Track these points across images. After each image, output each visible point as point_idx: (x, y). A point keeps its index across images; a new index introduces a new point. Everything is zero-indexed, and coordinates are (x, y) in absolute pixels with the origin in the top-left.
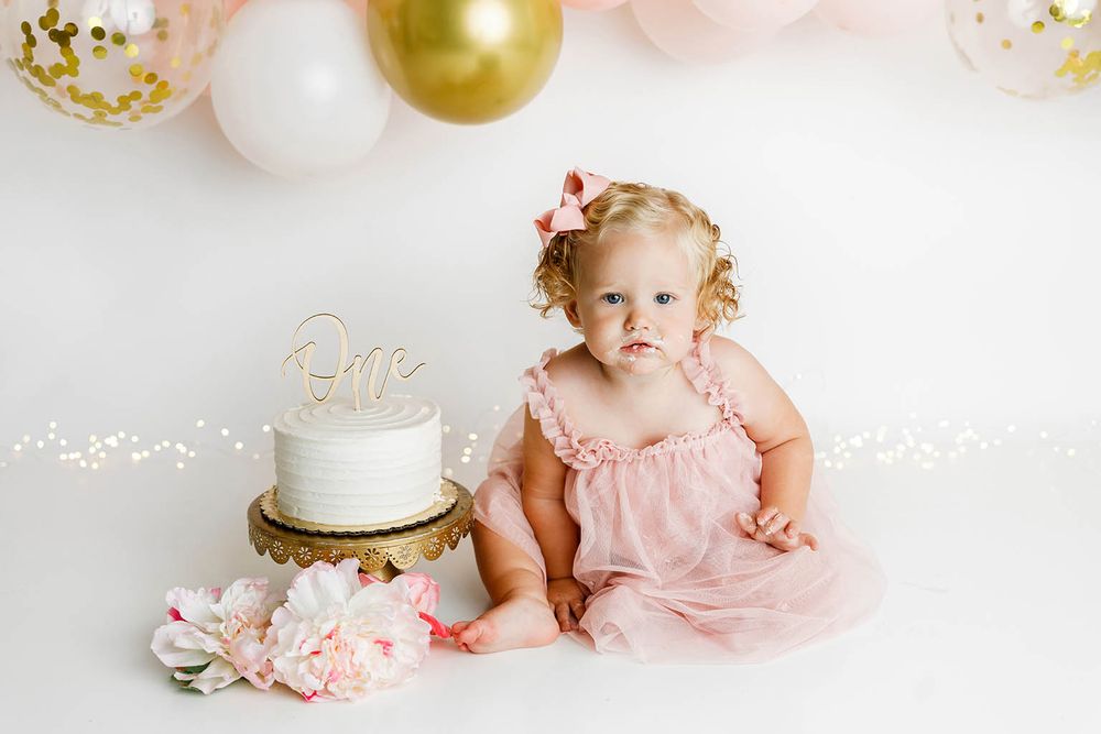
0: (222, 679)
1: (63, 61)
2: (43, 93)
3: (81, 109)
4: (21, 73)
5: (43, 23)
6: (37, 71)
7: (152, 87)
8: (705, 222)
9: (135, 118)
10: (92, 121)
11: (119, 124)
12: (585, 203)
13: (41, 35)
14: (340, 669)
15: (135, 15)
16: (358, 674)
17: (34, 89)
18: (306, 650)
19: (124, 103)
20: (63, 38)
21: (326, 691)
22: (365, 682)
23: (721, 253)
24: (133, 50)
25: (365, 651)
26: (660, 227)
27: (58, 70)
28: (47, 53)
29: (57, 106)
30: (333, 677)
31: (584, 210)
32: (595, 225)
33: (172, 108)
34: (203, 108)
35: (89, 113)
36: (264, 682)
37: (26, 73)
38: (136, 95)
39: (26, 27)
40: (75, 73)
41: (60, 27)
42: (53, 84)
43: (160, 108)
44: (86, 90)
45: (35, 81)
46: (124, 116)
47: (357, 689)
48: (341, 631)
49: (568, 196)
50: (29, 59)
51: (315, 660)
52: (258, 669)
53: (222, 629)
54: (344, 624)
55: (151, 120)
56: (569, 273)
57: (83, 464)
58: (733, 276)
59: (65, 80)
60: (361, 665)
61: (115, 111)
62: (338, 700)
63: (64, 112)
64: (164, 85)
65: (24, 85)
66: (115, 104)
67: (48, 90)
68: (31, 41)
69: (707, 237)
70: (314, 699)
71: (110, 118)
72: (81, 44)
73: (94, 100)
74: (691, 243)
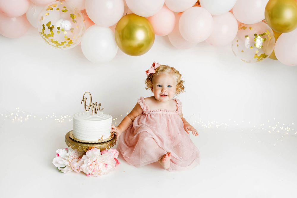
0: (68, 171)
1: (51, 33)
2: (46, 40)
3: (53, 44)
4: (41, 35)
5: (47, 25)
6: (45, 35)
7: (69, 41)
8: (179, 73)
9: (64, 47)
10: (55, 47)
11: (61, 48)
12: (155, 68)
13: (46, 27)
14: (96, 169)
15: (66, 26)
16: (99, 171)
17: (44, 39)
18: (89, 164)
19: (63, 43)
20: (51, 29)
21: (92, 174)
22: (101, 173)
23: (181, 79)
24: (65, 33)
25: (102, 166)
26: (169, 73)
27: (49, 35)
28: (47, 31)
29: (48, 43)
30: (94, 171)
31: (155, 70)
32: (157, 72)
33: (72, 46)
34: (79, 47)
35: (55, 45)
36: (78, 171)
37: (42, 35)
38: (65, 42)
39: (44, 25)
40: (53, 36)
41: (51, 26)
42: (48, 38)
43: (70, 46)
44: (55, 40)
45: (44, 37)
46: (62, 46)
47: (99, 174)
48: (97, 161)
49: (152, 67)
50: (44, 32)
51: (91, 166)
52: (77, 169)
53: (69, 159)
54: (98, 159)
55: (68, 48)
56: (152, 81)
57: (59, 121)
58: (184, 84)
59: (50, 38)
60: (100, 169)
61: (60, 45)
62: (94, 176)
63: (50, 44)
64: (71, 41)
65: (42, 38)
66: (61, 44)
67: (47, 39)
68: (44, 28)
69: (178, 76)
70: (89, 175)
71: (59, 46)
72: (55, 30)
73: (56, 42)
74: (176, 77)
